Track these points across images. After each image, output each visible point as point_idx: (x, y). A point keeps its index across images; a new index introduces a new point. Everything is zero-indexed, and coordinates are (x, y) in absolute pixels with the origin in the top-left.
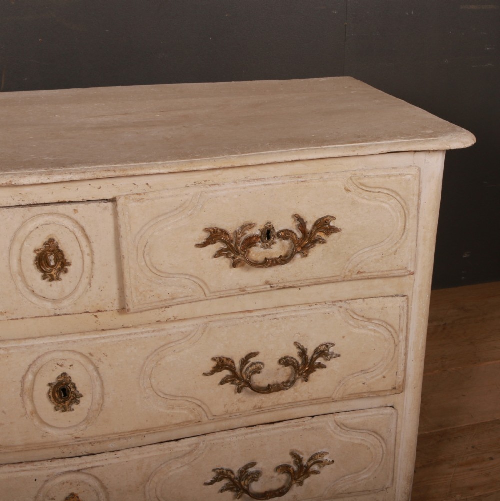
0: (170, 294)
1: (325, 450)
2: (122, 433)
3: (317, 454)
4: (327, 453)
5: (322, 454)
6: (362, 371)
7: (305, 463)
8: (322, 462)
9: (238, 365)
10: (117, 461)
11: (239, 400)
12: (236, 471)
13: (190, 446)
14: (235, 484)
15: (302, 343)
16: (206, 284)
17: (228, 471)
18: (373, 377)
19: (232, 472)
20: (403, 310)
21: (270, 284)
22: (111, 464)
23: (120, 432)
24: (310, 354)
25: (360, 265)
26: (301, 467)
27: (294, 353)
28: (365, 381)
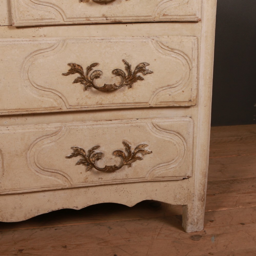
0: (40, 15)
1: (145, 143)
2: (9, 110)
3: (140, 145)
4: (147, 145)
5: (144, 146)
6: (168, 85)
7: (132, 151)
8: (144, 151)
9: (85, 71)
10: (8, 132)
11: (86, 96)
12: (87, 150)
13: (55, 128)
14: (86, 160)
15: (128, 61)
16: (63, 11)
17: (81, 149)
18: (176, 91)
19: (84, 151)
20: (194, 45)
21: (106, 17)
22: (4, 133)
23: (8, 109)
24: (133, 69)
25: (165, 10)
26: (130, 153)
27: (123, 67)
28: (170, 93)
